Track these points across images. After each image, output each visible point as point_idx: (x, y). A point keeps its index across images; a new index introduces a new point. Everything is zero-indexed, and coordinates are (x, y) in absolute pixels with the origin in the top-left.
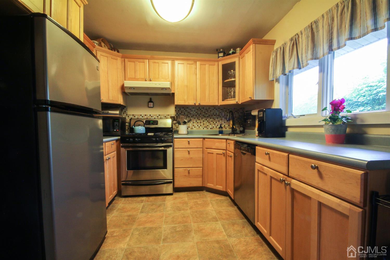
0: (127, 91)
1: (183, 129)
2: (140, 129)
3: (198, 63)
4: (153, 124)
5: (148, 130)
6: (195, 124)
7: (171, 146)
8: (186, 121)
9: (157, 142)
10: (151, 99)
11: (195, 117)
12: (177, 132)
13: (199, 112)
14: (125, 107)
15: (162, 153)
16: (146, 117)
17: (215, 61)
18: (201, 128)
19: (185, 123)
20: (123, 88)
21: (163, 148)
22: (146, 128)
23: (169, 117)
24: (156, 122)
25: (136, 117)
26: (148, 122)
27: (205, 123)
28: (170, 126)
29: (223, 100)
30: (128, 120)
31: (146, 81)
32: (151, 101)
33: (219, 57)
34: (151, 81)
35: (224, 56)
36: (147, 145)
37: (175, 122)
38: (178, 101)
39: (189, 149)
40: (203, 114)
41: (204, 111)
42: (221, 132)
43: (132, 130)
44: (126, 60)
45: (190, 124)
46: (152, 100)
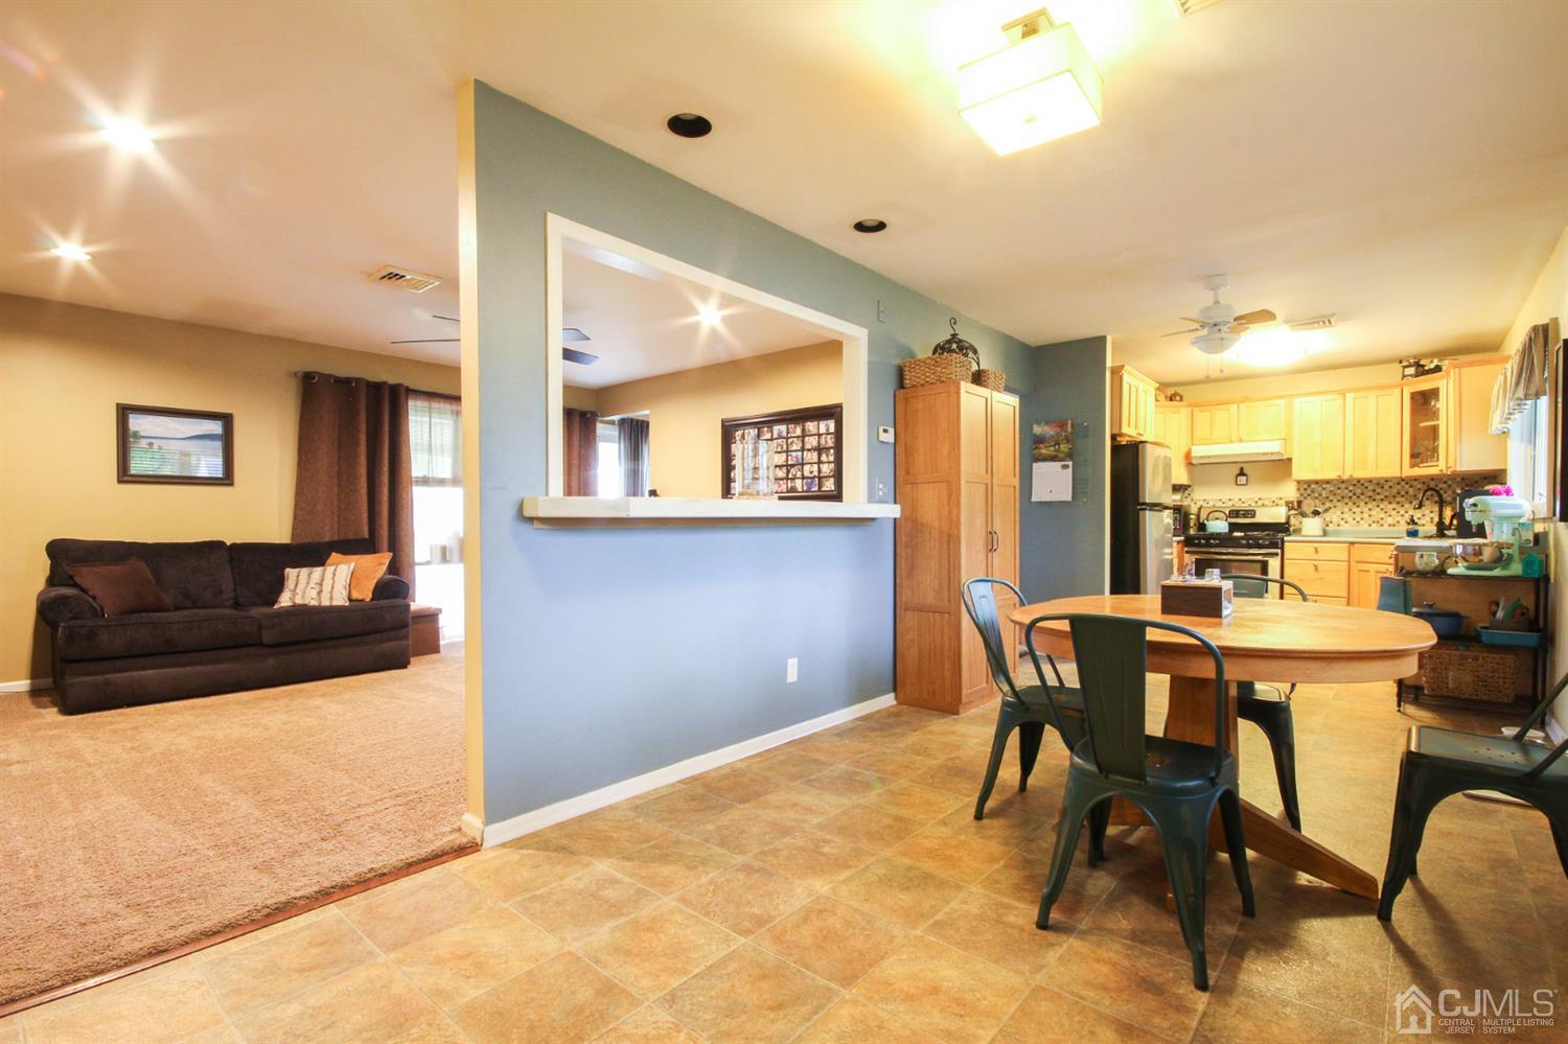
0: (1194, 462)
1: (1311, 526)
2: (1218, 526)
3: (1349, 396)
4: (1245, 516)
5: (1233, 527)
6: (1345, 516)
7: (1277, 554)
8: (1320, 510)
9: (1249, 546)
10: (1242, 469)
11: (1346, 500)
12: (1298, 531)
13: (1358, 491)
14: (1189, 486)
15: (1259, 566)
16: (1230, 503)
17: (1392, 386)
18: (1364, 525)
19: (1316, 513)
20: (1188, 456)
21: (1259, 558)
22: (1230, 524)
23: (1283, 502)
24: (1251, 513)
25: (1211, 504)
26: (1235, 513)
27: (1373, 513)
28: (1283, 520)
29: (1413, 466)
30: (1194, 510)
31: (1231, 442)
32: (1242, 473)
33: (1404, 376)
34: (1241, 441)
35: (1417, 375)
36: (1231, 550)
37: (1293, 512)
38: (1302, 471)
39: (1316, 563)
40: (1371, 494)
41: (1371, 488)
42: (1413, 534)
43: (1202, 527)
44: (1195, 409)
45: (1333, 516)
46: (1245, 471)
